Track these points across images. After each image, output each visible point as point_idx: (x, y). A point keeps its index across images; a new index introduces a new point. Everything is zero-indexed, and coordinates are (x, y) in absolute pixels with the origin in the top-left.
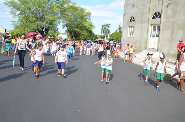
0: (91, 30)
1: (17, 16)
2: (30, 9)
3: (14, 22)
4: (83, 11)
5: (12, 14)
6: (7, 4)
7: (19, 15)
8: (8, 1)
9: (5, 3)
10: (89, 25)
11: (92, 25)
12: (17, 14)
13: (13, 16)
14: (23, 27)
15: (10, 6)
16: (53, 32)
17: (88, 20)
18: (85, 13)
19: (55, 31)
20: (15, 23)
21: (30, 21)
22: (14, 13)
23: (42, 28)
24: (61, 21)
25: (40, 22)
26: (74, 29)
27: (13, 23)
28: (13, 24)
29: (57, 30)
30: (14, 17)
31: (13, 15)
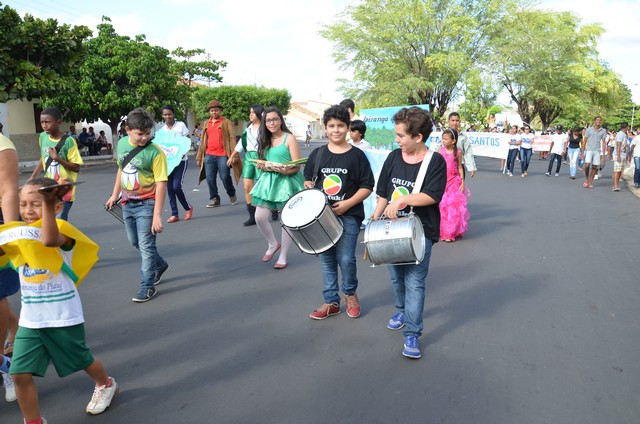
0: (604, 90)
1: (349, 64)
3: (344, 81)
4: (569, 23)
5: (336, 61)
6: (324, 34)
7: (355, 60)
8: (326, 26)
9: (320, 32)
10: (592, 75)
11: (605, 73)
12: (349, 61)
13: (341, 67)
15: (333, 38)
16: (479, 106)
17: (590, 56)
18: (577, 31)
19: (485, 103)
20: (347, 85)
22: (341, 58)
24: (484, 66)
26: (532, 92)
27: (342, 83)
28: (342, 88)
29: (494, 98)
30: (344, 67)
31: (340, 63)
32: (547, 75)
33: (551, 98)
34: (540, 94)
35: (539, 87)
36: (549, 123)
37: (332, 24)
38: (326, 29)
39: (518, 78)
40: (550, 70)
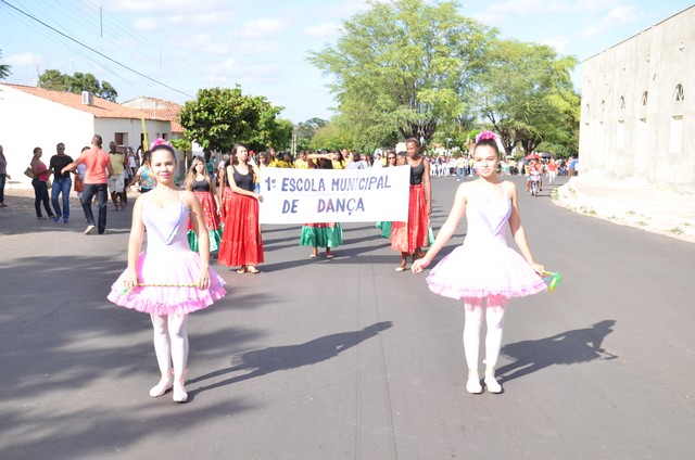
2: (378, 74)
6: (314, 62)
8: (314, 53)
9: (308, 58)
10: (568, 104)
14: (360, 125)
16: (457, 129)
19: (463, 125)
21: (379, 107)
23: (415, 127)
25: (405, 111)
26: (513, 123)
32: (525, 108)
33: (528, 128)
34: (520, 125)
35: (518, 118)
36: (531, 150)
37: (319, 51)
38: (312, 56)
39: (501, 109)
40: (528, 104)
